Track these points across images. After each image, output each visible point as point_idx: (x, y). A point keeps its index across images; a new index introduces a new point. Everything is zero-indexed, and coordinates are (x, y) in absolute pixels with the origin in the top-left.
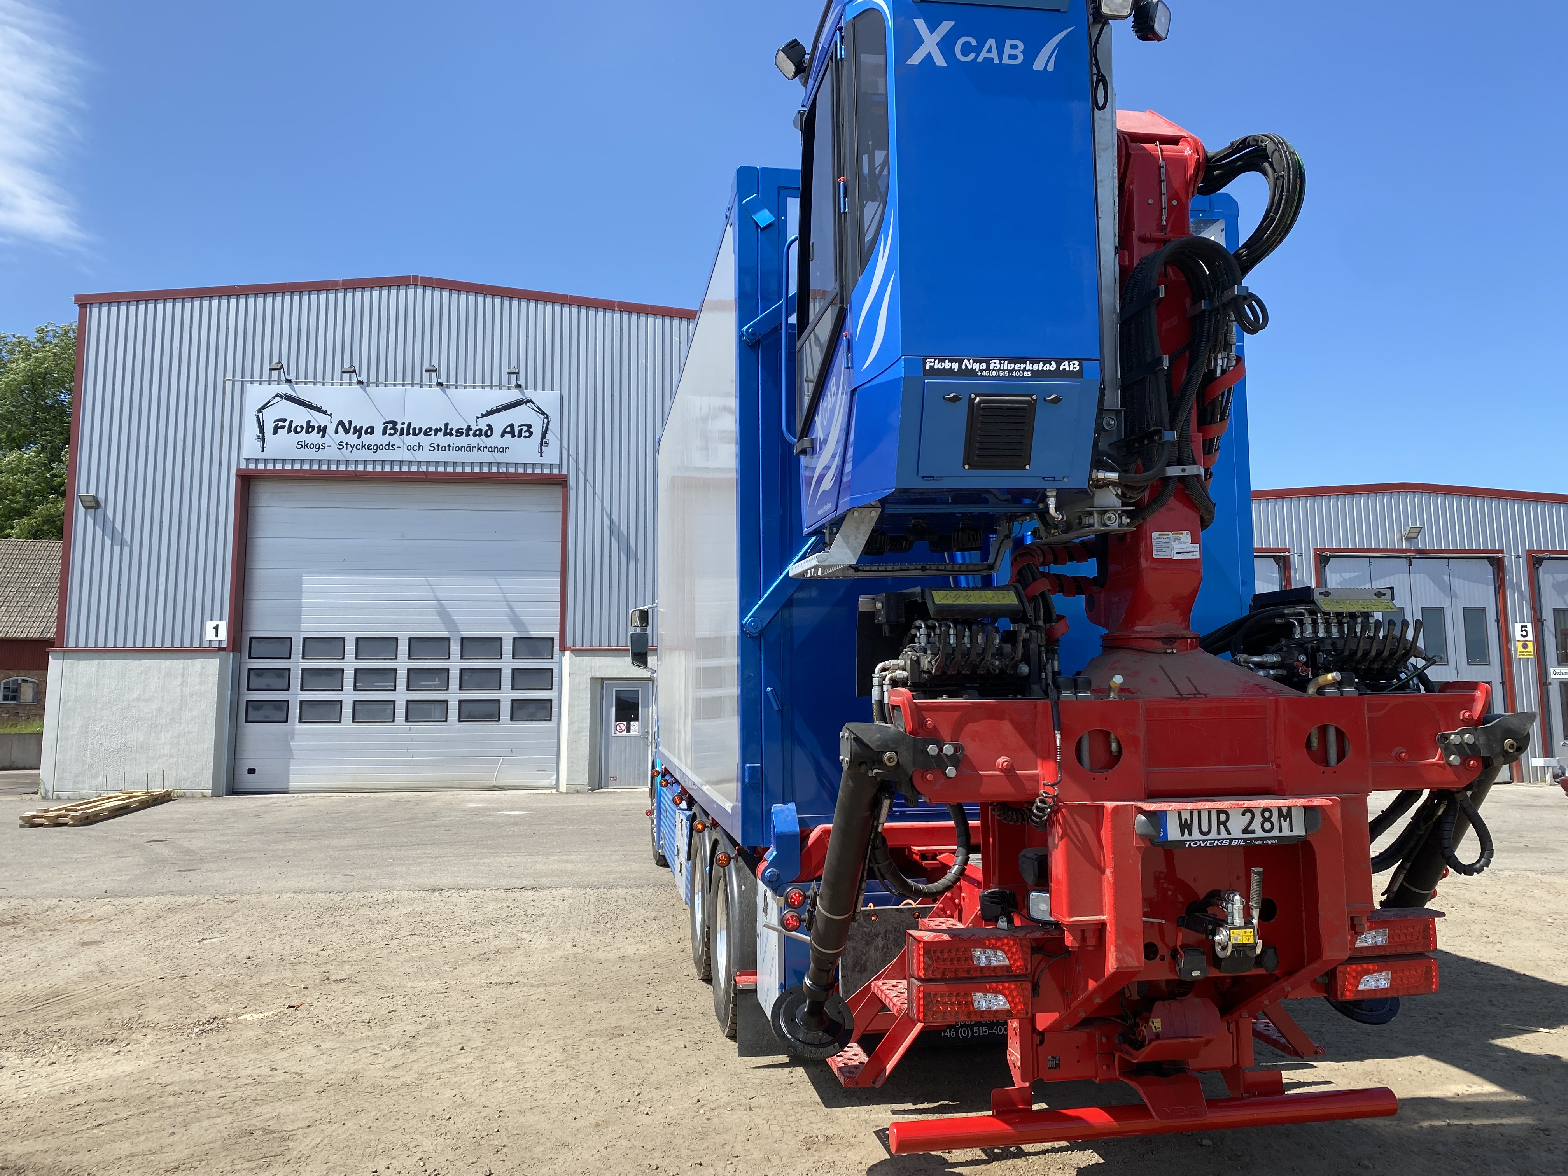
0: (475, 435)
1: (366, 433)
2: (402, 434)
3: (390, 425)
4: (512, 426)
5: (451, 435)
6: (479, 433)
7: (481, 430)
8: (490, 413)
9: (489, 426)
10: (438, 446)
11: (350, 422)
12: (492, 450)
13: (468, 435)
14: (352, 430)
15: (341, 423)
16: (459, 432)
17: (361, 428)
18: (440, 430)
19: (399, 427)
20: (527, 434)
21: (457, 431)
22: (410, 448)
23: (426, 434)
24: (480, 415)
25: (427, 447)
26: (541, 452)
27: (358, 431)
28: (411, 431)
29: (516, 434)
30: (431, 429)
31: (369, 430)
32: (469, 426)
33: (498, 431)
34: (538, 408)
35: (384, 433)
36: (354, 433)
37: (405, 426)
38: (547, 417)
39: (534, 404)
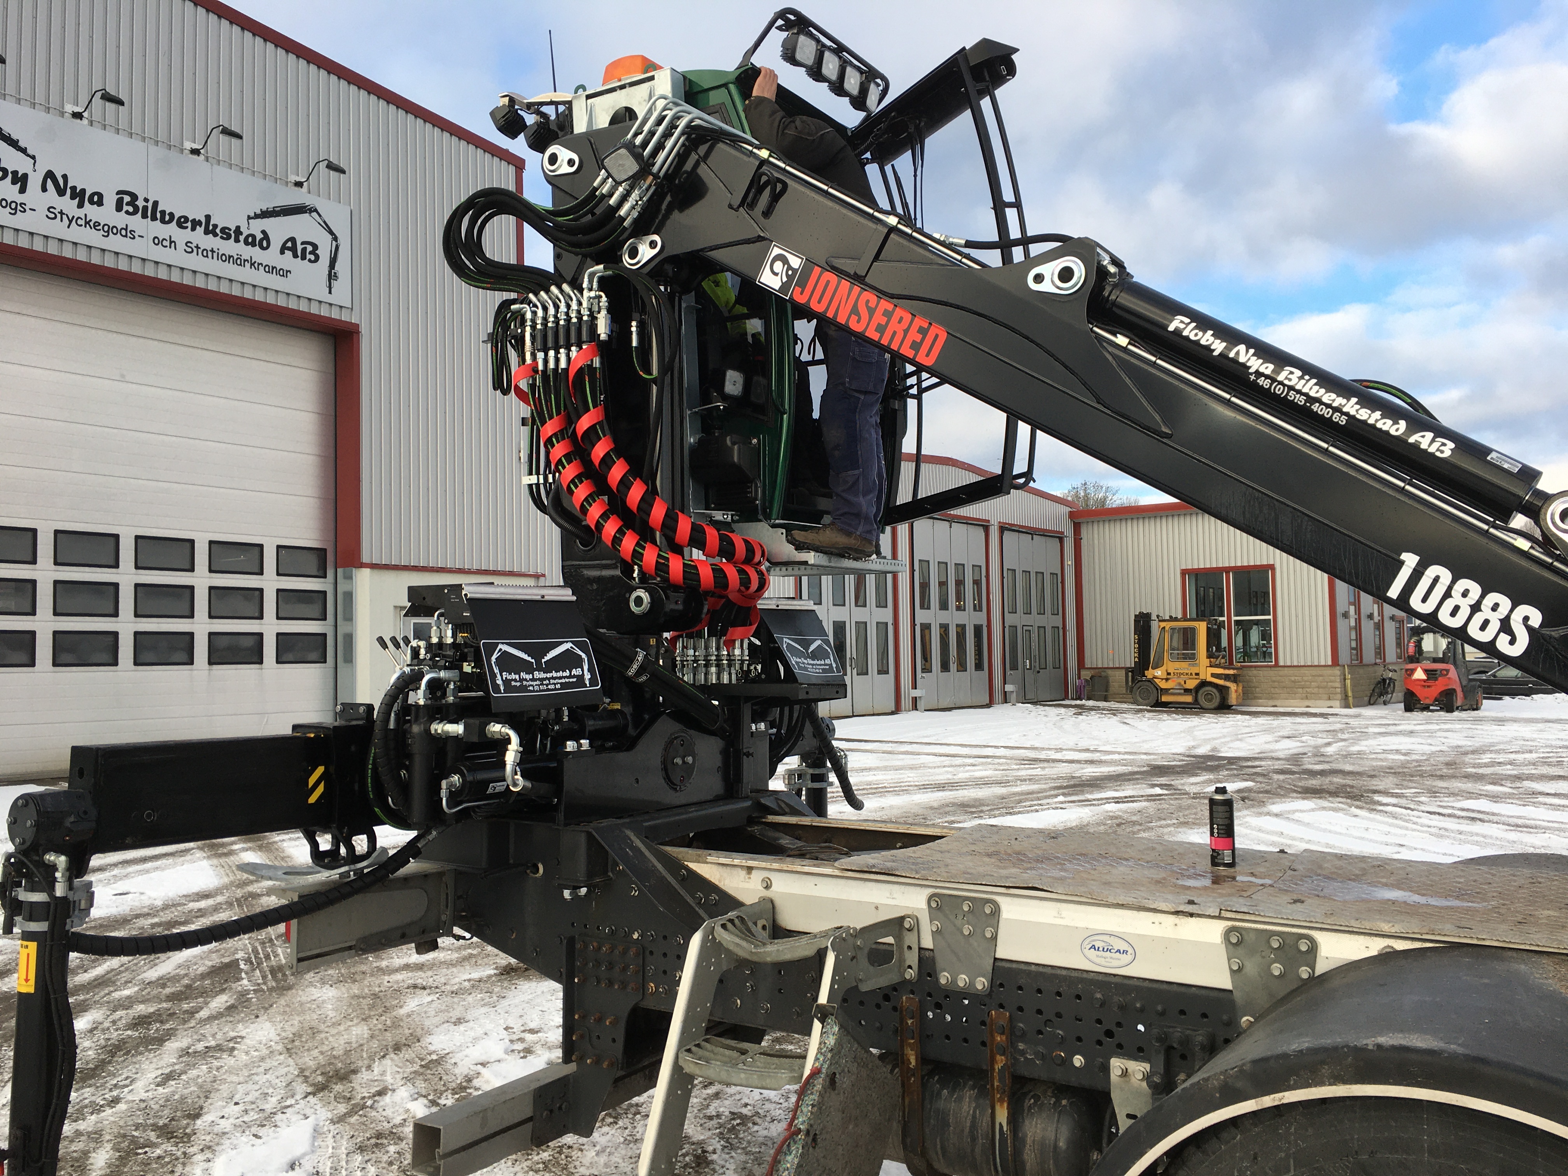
0: (246, 243)
1: (91, 202)
2: (144, 216)
3: (127, 199)
4: (293, 240)
5: (216, 235)
6: (250, 241)
7: (254, 237)
8: (265, 214)
9: (264, 232)
10: (197, 247)
11: (65, 177)
12: (271, 270)
13: (237, 240)
14: (69, 191)
15: (50, 175)
16: (226, 234)
17: (83, 191)
18: (199, 223)
19: (140, 203)
20: (312, 257)
21: (223, 230)
22: (157, 241)
23: (180, 225)
24: (252, 215)
25: (181, 245)
26: (330, 288)
27: (79, 195)
28: (158, 215)
29: (299, 254)
30: (186, 219)
31: (96, 198)
32: (238, 228)
33: (276, 245)
34: (325, 222)
35: (119, 208)
36: (73, 198)
37: (150, 205)
38: (335, 239)
39: (320, 215)
